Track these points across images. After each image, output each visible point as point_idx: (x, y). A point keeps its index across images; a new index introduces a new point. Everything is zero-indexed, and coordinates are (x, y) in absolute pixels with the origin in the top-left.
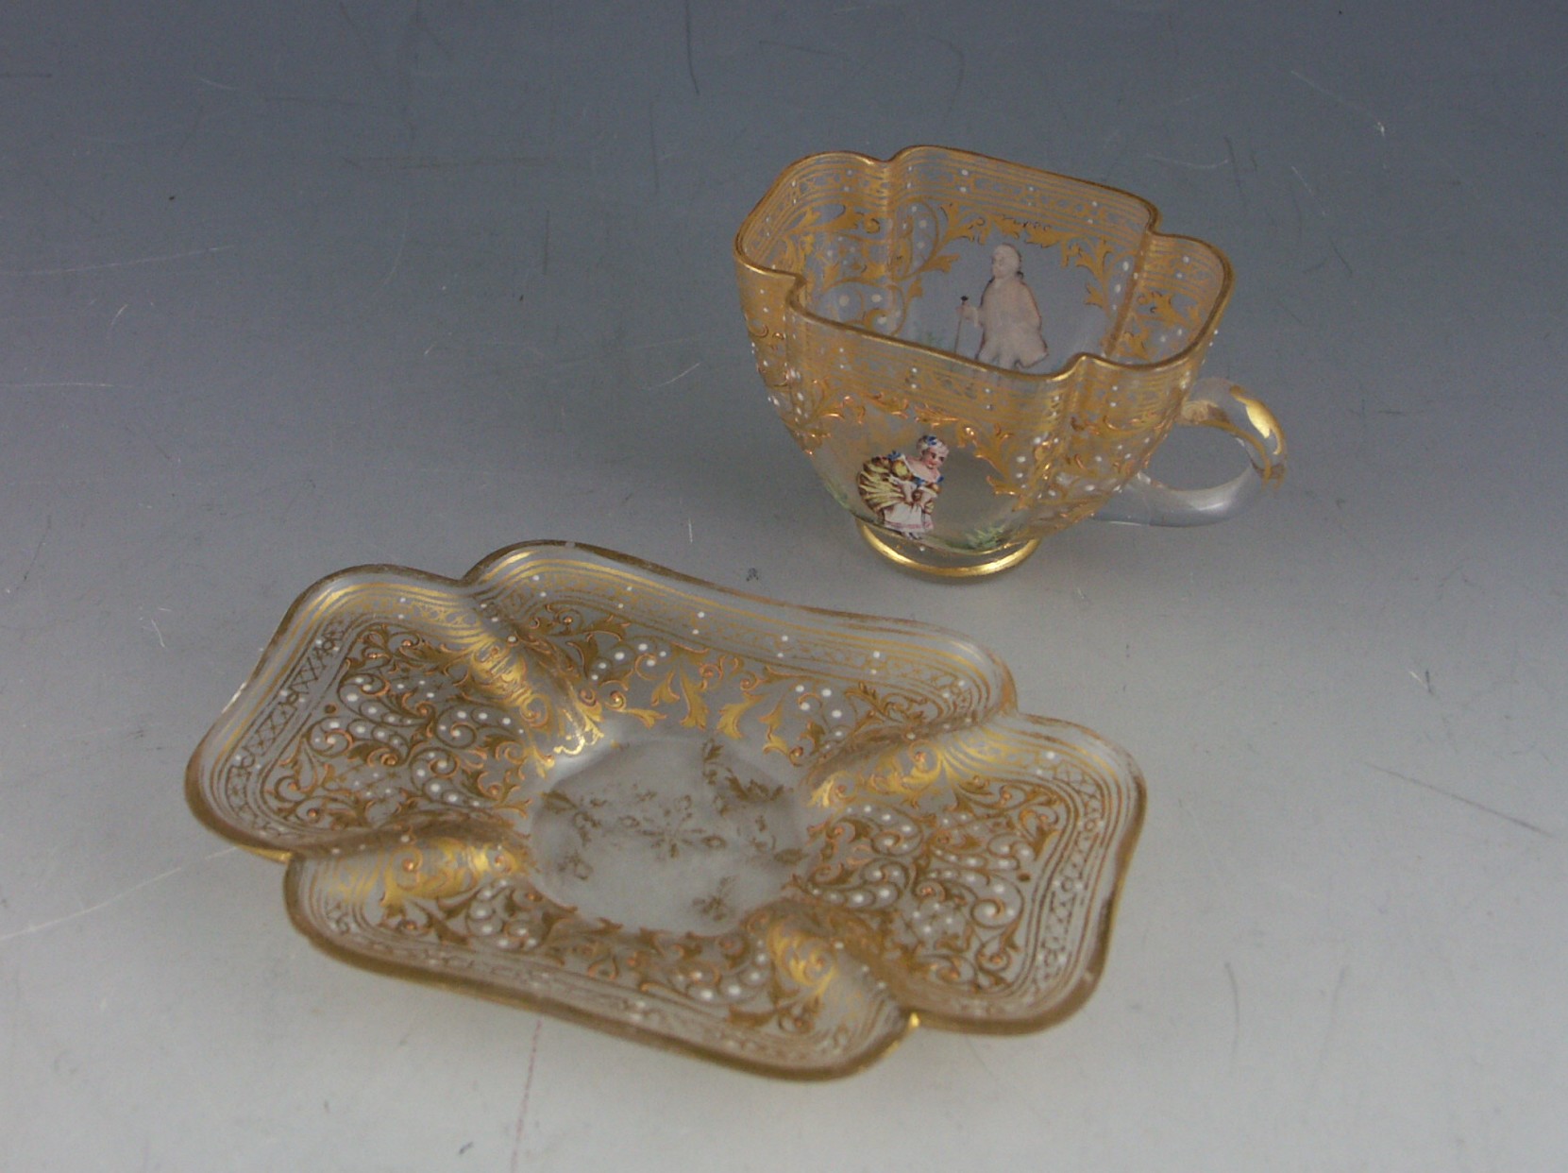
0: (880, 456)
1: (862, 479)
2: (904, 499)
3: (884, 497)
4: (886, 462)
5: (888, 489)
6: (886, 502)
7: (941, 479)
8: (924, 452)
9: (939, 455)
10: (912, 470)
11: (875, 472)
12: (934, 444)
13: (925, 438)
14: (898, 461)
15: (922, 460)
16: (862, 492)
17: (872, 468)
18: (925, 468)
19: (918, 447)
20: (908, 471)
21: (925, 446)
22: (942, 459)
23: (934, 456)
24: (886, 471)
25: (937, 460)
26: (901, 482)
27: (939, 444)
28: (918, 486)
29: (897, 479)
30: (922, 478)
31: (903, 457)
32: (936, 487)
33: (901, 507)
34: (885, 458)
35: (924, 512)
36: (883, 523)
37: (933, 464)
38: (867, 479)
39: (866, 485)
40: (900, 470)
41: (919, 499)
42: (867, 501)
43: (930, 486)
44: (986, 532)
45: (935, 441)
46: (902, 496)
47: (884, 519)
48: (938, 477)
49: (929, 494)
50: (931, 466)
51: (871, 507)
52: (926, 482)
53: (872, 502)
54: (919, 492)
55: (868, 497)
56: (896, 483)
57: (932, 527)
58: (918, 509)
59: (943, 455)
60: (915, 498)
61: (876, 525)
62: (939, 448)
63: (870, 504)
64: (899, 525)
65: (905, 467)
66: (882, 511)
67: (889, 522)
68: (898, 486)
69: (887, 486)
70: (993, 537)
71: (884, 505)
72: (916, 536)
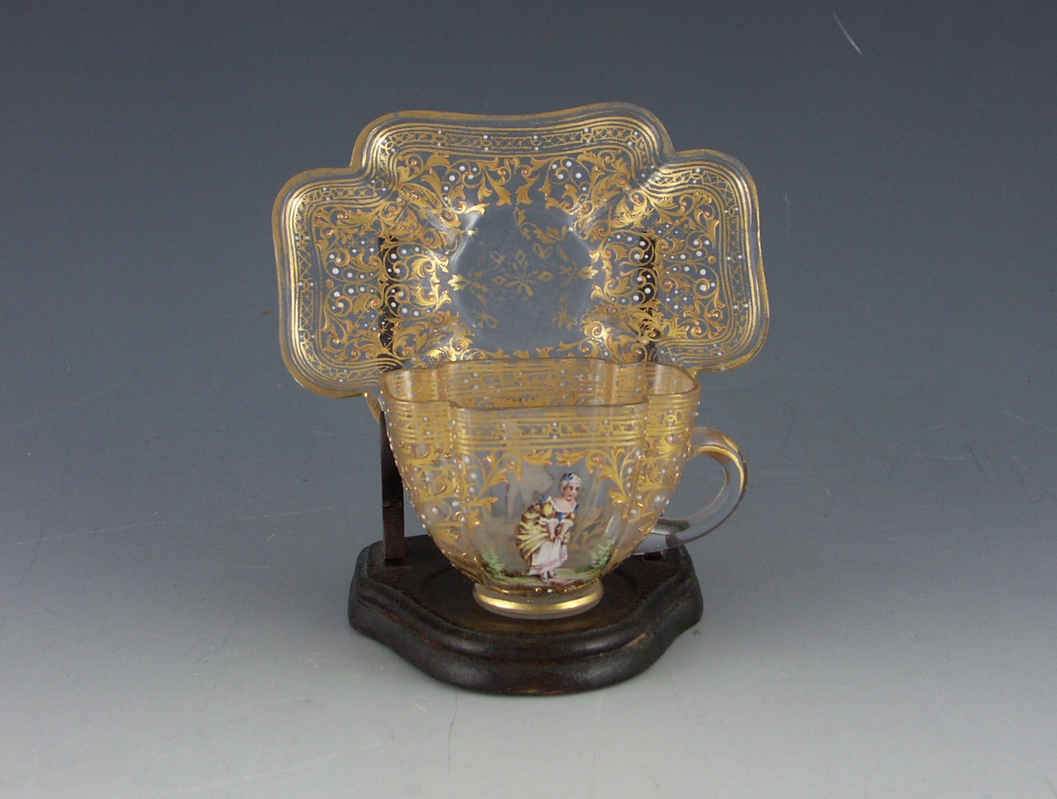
0: (534, 504)
1: (520, 530)
2: (547, 538)
3: (534, 541)
4: (538, 507)
5: (537, 532)
6: (535, 545)
7: (577, 507)
8: (565, 488)
9: (575, 486)
10: (555, 507)
11: (529, 519)
12: (571, 478)
13: (565, 476)
14: (546, 504)
15: (563, 495)
16: (519, 542)
17: (528, 516)
18: (566, 502)
19: (560, 485)
20: (553, 509)
21: (565, 483)
22: (577, 489)
23: (572, 488)
24: (537, 515)
25: (574, 491)
26: (548, 521)
27: (575, 477)
28: (560, 520)
29: (545, 520)
30: (562, 511)
31: (550, 498)
32: (573, 516)
33: (547, 545)
34: (537, 504)
35: (562, 543)
36: (528, 571)
37: (571, 496)
38: (523, 528)
39: (523, 534)
40: (548, 510)
41: (560, 533)
42: (521, 550)
43: (568, 517)
44: (604, 546)
45: (572, 476)
46: (547, 534)
47: (531, 566)
48: (575, 506)
49: (568, 523)
50: (569, 498)
51: (523, 557)
52: (565, 513)
53: (524, 551)
54: (560, 525)
55: (522, 546)
56: (544, 524)
57: (566, 557)
58: (558, 543)
59: (578, 486)
60: (557, 533)
61: (521, 576)
62: (575, 481)
63: (522, 553)
64: (540, 567)
65: (551, 507)
66: (531, 557)
67: (534, 566)
68: (546, 526)
69: (537, 529)
70: (608, 551)
71: (533, 549)
72: (552, 573)
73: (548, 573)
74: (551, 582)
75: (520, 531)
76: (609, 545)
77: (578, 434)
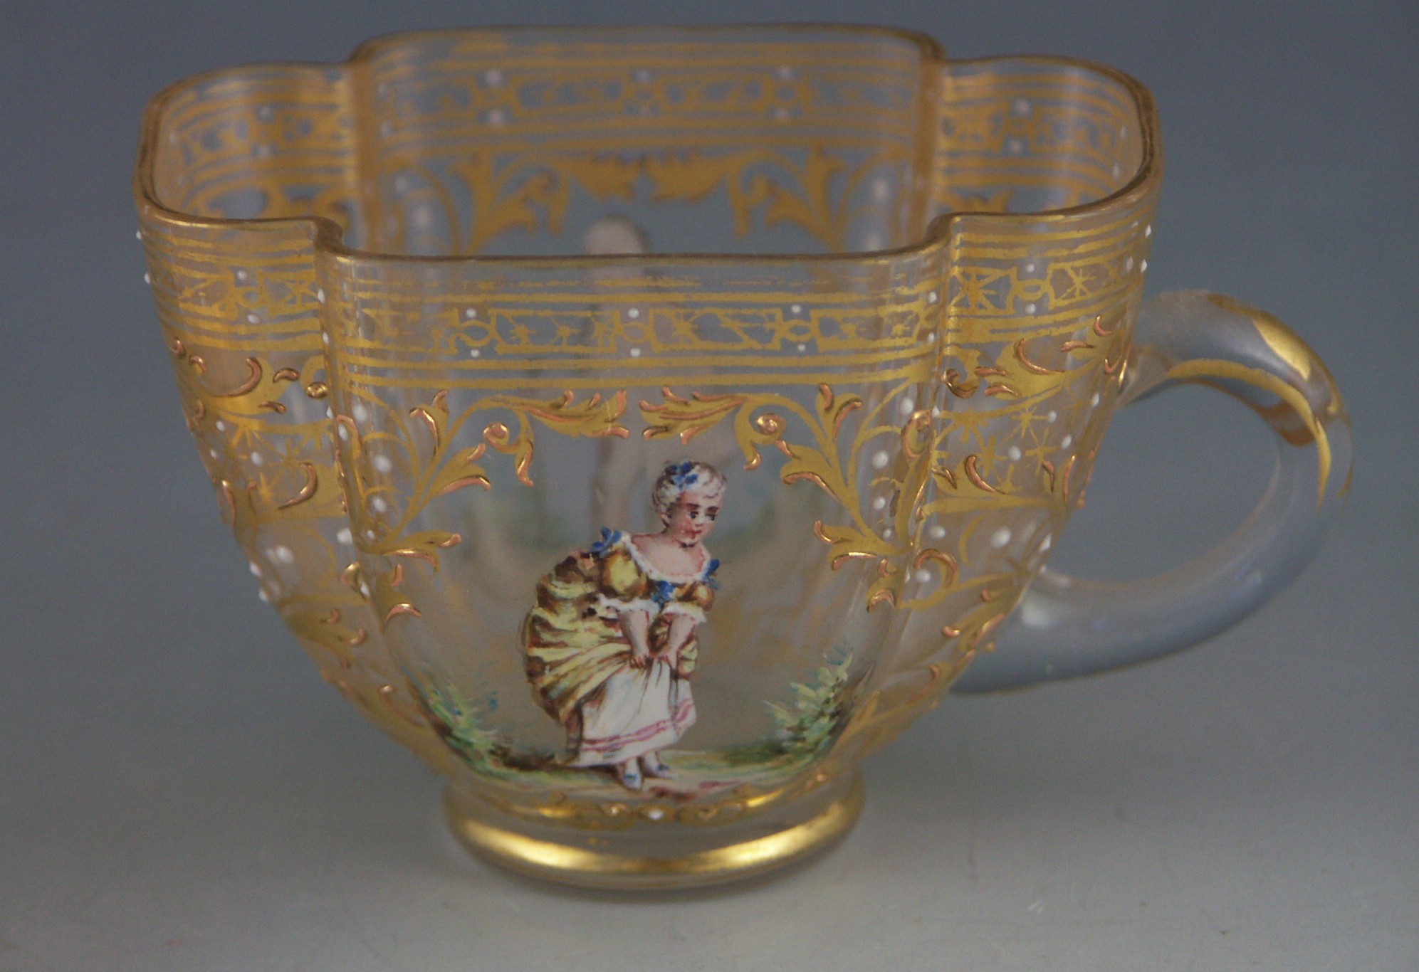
0: (575, 554)
1: (535, 631)
2: (626, 657)
3: (585, 666)
4: (589, 565)
5: (595, 638)
6: (590, 677)
7: (714, 566)
8: (673, 509)
9: (705, 504)
10: (646, 566)
11: (565, 600)
12: (692, 480)
13: (670, 471)
14: (615, 553)
15: (668, 530)
16: (534, 669)
17: (560, 589)
18: (677, 552)
19: (657, 500)
20: (639, 570)
21: (672, 492)
22: (712, 512)
23: (694, 510)
24: (590, 589)
25: (702, 518)
26: (623, 607)
27: (704, 476)
28: (662, 607)
29: (614, 602)
30: (669, 579)
31: (625, 540)
32: (702, 592)
33: (625, 681)
34: (585, 556)
35: (675, 676)
36: (575, 753)
37: (693, 534)
38: (546, 626)
39: (547, 645)
40: (622, 575)
41: (665, 643)
42: (545, 692)
43: (688, 597)
44: (815, 686)
45: (693, 472)
46: (625, 647)
47: (580, 740)
48: (706, 565)
49: (688, 616)
50: (688, 541)
51: (552, 710)
52: (681, 586)
53: (554, 694)
54: (663, 621)
55: (548, 678)
56: (612, 615)
57: (691, 717)
58: (662, 674)
59: (713, 503)
60: (655, 643)
61: (556, 769)
62: (703, 489)
63: (550, 702)
64: (613, 744)
65: (631, 564)
66: (578, 712)
67: (593, 742)
68: (618, 622)
69: (591, 630)
70: (827, 701)
71: (584, 690)
72: (652, 764)
73: (640, 761)
74: (653, 789)
75: (535, 634)
76: (831, 683)
77: (709, 345)
